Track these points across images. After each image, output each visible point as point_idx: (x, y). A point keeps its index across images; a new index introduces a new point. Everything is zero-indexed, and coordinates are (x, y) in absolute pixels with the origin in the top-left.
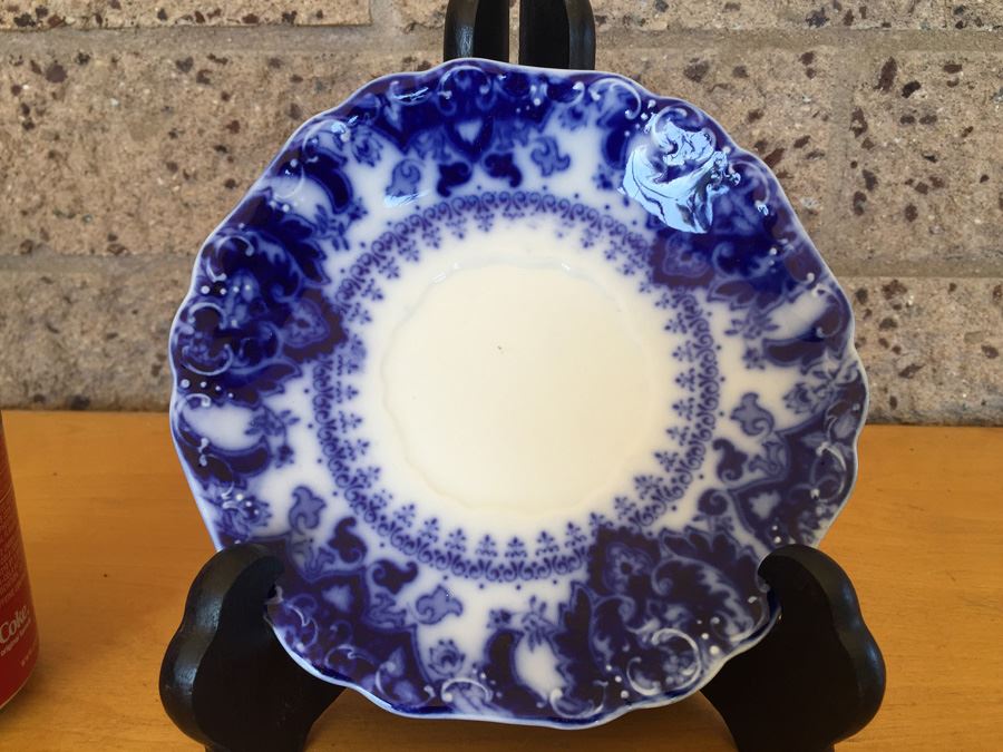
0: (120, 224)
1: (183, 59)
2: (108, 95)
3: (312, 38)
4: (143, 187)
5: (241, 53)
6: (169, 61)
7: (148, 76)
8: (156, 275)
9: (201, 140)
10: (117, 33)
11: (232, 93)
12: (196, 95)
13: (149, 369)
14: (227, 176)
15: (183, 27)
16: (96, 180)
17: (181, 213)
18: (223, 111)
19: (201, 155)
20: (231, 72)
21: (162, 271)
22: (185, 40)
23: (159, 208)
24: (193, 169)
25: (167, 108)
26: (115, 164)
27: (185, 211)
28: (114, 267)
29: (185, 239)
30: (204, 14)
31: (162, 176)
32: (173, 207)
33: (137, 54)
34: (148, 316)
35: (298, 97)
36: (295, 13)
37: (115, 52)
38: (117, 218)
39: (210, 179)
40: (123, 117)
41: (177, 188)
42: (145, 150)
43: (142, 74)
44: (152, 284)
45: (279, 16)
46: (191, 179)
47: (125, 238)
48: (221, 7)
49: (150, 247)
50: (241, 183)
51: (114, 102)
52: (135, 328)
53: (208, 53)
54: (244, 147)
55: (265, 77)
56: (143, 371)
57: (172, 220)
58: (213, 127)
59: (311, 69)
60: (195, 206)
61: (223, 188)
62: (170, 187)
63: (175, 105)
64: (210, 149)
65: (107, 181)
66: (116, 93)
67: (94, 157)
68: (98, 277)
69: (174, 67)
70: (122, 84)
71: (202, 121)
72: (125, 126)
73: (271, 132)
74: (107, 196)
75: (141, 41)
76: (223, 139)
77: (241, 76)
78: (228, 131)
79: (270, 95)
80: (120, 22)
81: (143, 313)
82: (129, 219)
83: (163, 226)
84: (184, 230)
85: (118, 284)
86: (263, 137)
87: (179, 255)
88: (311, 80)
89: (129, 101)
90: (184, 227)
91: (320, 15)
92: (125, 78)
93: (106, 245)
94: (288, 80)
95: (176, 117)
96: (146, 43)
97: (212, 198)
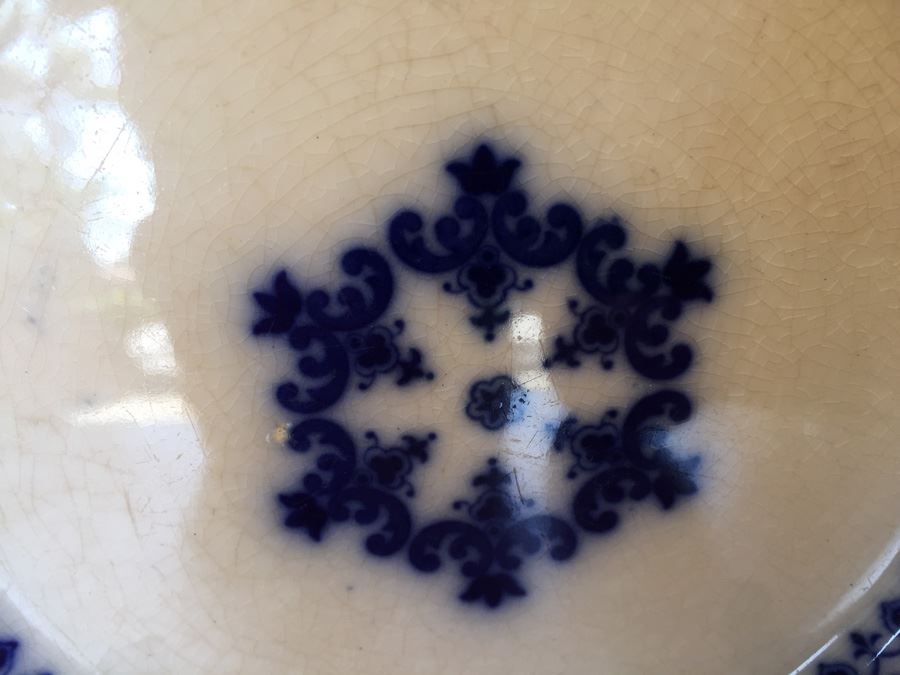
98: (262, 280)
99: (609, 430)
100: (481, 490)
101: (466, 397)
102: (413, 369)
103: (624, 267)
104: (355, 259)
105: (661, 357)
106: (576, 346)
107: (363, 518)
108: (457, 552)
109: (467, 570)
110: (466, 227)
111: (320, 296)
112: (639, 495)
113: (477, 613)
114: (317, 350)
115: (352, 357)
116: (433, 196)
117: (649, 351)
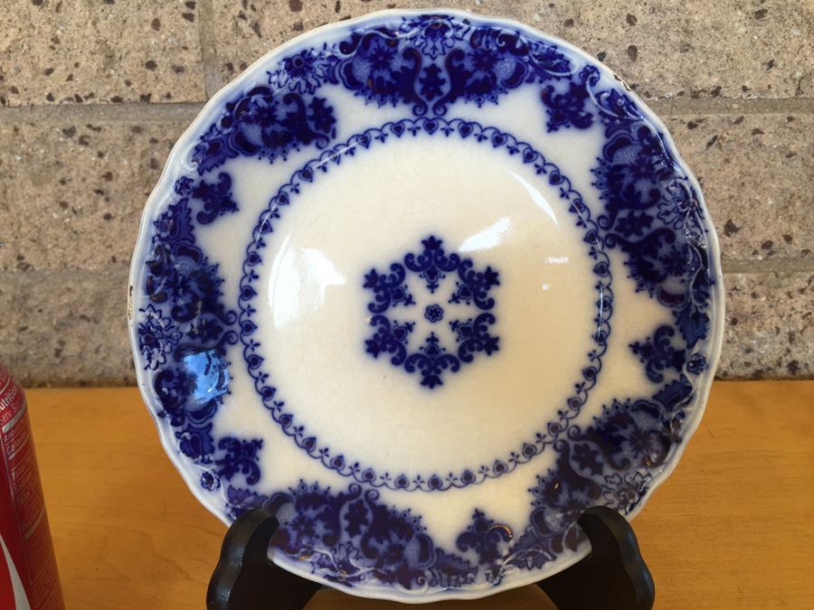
0: (26, 248)
1: (68, 128)
2: (13, 153)
3: (164, 111)
4: (42, 220)
5: (111, 123)
6: (58, 130)
7: (43, 140)
8: (55, 285)
9: (85, 186)
10: (17, 110)
11: (106, 152)
12: (79, 153)
13: (53, 352)
14: (105, 211)
15: (66, 106)
16: (7, 215)
17: (71, 239)
18: (100, 165)
19: (85, 196)
20: (104, 136)
21: (60, 281)
22: (68, 114)
23: (54, 234)
24: (79, 207)
25: (58, 162)
26: (21, 203)
27: (75, 237)
28: (23, 279)
29: (76, 258)
30: (82, 96)
31: (56, 212)
32: (65, 235)
33: (33, 125)
34: (50, 313)
35: (156, 154)
36: (150, 95)
37: (17, 123)
38: (23, 243)
39: (92, 213)
40: (26, 168)
41: (68, 220)
42: (43, 193)
43: (38, 139)
44: (52, 291)
45: (138, 97)
46: (78, 213)
47: (29, 258)
48: (94, 91)
49: (49, 264)
50: (116, 216)
51: (18, 158)
52: (41, 322)
53: (87, 123)
54: (116, 191)
55: (130, 140)
56: (48, 353)
57: (65, 243)
58: (93, 176)
59: (164, 134)
60: (82, 233)
61: (102, 220)
62: (63, 219)
63: (63, 161)
64: (91, 192)
65: (15, 216)
66: (19, 152)
67: (5, 198)
68: (11, 287)
69: (61, 133)
70: (23, 146)
71: (84, 172)
72: (27, 175)
73: (137, 179)
74: (15, 227)
75: (36, 116)
76: (100, 184)
77: (112, 140)
78: (103, 179)
79: (134, 153)
80: (19, 102)
81: (46, 312)
82: (33, 243)
83: (59, 248)
84: (73, 251)
85: (27, 291)
86: (130, 183)
87: (71, 269)
88: (164, 142)
89: (29, 158)
90: (73, 249)
91: (169, 96)
92: (25, 141)
93: (16, 263)
94: (147, 142)
95: (64, 169)
96: (40, 116)
97: (95, 228)
98: (367, 271)
99: (469, 325)
100: (429, 343)
101: (425, 312)
102: (409, 301)
103: (472, 273)
104: (395, 266)
105: (485, 302)
106: (458, 297)
107: (391, 351)
108: (420, 366)
109: (423, 373)
110: (427, 259)
111: (384, 277)
112: (480, 349)
113: (426, 390)
114: (381, 293)
115: (392, 296)
116: (418, 250)
117: (481, 300)
